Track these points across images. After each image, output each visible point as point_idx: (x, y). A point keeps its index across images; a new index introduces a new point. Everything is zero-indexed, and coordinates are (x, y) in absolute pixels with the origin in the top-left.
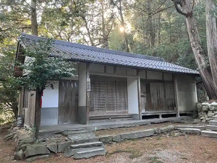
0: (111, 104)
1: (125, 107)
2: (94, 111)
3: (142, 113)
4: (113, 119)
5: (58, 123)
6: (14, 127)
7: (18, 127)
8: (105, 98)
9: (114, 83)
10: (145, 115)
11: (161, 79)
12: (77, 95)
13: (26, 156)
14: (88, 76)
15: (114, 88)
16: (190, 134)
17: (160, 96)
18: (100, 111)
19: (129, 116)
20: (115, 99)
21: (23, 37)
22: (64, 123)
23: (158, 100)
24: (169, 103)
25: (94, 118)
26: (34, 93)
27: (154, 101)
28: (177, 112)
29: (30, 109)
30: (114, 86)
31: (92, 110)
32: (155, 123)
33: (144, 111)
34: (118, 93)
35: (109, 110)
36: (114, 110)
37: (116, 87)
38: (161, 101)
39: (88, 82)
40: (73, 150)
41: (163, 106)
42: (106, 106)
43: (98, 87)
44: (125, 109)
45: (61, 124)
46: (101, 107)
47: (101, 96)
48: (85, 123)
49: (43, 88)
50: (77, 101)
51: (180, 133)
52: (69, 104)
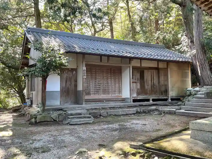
0: (107, 89)
1: (120, 92)
2: (91, 94)
3: (133, 97)
4: (107, 102)
5: (60, 104)
6: (24, 107)
7: (28, 107)
8: (101, 84)
9: (110, 71)
10: (136, 98)
11: (156, 66)
12: (76, 81)
13: (37, 122)
14: (84, 65)
15: (109, 75)
16: (167, 113)
17: (153, 82)
18: (96, 95)
19: (122, 100)
20: (110, 84)
21: (29, 30)
22: (65, 104)
23: (152, 86)
24: (163, 89)
25: (91, 100)
26: (40, 79)
27: (148, 87)
28: (168, 97)
29: (38, 92)
30: (109, 73)
31: (88, 94)
32: (143, 106)
33: (135, 95)
34: (113, 80)
35: (104, 94)
36: (109, 94)
37: (111, 74)
38: (155, 87)
39: (84, 71)
40: (69, 119)
41: (156, 91)
42: (101, 90)
43: (94, 74)
44: (119, 94)
45: (63, 104)
46: (97, 92)
47: (97, 82)
48: (82, 104)
49: (47, 76)
50: (76, 86)
51: (159, 113)
52: (69, 88)
